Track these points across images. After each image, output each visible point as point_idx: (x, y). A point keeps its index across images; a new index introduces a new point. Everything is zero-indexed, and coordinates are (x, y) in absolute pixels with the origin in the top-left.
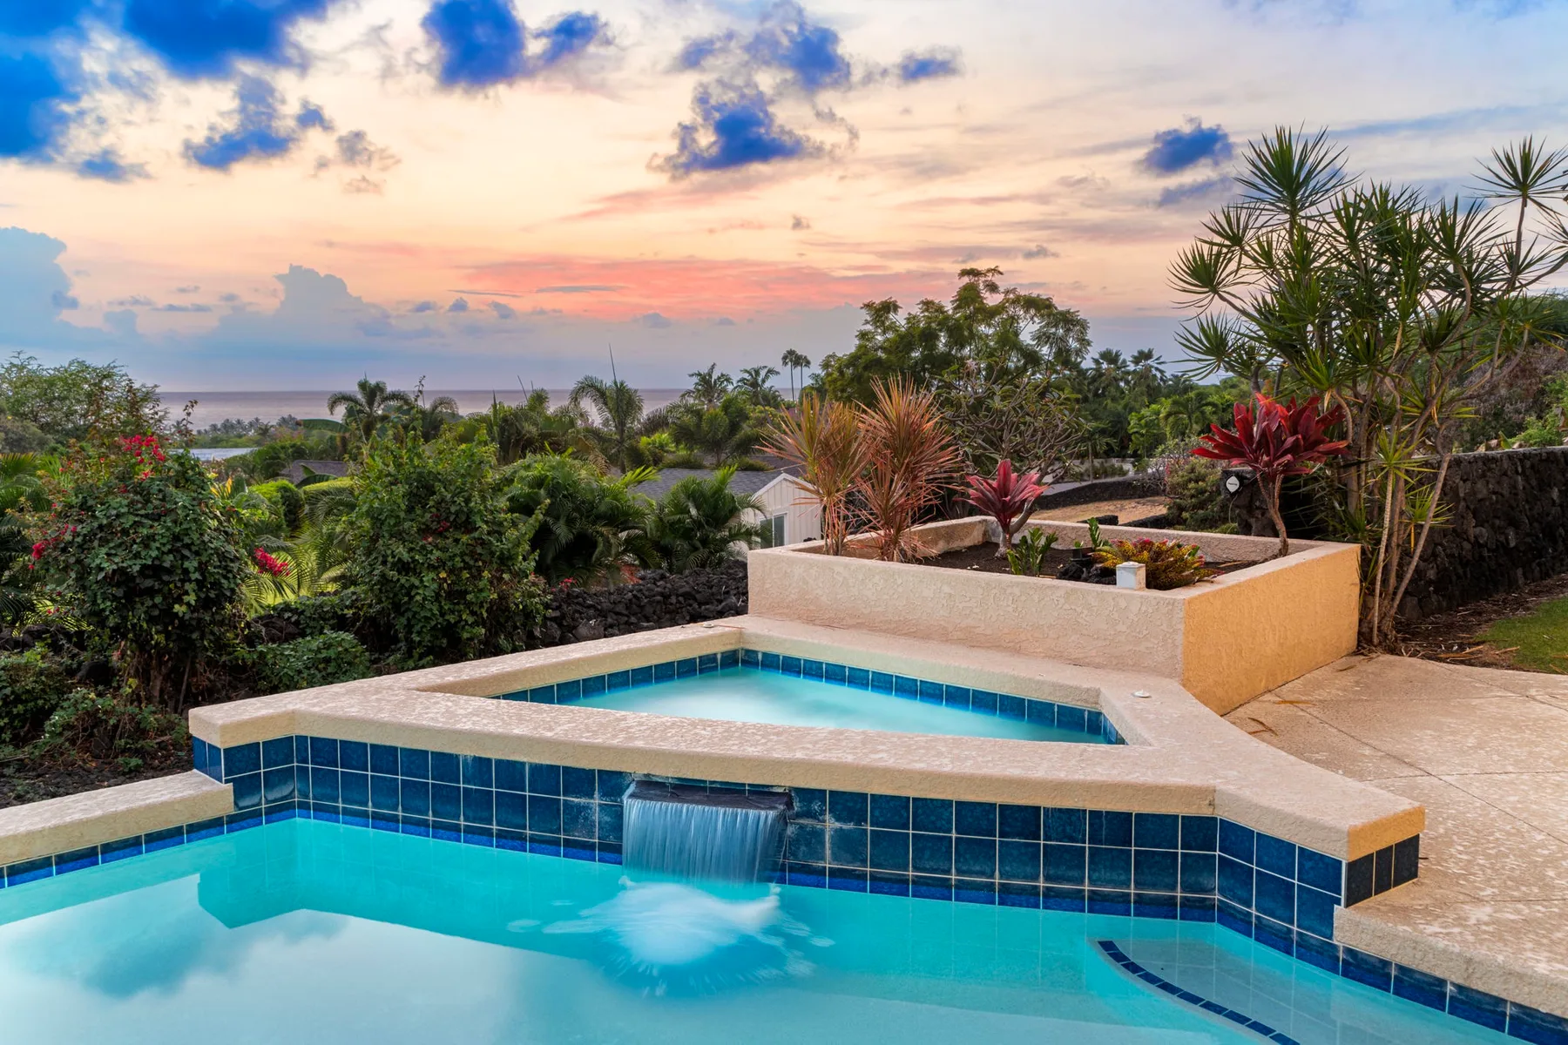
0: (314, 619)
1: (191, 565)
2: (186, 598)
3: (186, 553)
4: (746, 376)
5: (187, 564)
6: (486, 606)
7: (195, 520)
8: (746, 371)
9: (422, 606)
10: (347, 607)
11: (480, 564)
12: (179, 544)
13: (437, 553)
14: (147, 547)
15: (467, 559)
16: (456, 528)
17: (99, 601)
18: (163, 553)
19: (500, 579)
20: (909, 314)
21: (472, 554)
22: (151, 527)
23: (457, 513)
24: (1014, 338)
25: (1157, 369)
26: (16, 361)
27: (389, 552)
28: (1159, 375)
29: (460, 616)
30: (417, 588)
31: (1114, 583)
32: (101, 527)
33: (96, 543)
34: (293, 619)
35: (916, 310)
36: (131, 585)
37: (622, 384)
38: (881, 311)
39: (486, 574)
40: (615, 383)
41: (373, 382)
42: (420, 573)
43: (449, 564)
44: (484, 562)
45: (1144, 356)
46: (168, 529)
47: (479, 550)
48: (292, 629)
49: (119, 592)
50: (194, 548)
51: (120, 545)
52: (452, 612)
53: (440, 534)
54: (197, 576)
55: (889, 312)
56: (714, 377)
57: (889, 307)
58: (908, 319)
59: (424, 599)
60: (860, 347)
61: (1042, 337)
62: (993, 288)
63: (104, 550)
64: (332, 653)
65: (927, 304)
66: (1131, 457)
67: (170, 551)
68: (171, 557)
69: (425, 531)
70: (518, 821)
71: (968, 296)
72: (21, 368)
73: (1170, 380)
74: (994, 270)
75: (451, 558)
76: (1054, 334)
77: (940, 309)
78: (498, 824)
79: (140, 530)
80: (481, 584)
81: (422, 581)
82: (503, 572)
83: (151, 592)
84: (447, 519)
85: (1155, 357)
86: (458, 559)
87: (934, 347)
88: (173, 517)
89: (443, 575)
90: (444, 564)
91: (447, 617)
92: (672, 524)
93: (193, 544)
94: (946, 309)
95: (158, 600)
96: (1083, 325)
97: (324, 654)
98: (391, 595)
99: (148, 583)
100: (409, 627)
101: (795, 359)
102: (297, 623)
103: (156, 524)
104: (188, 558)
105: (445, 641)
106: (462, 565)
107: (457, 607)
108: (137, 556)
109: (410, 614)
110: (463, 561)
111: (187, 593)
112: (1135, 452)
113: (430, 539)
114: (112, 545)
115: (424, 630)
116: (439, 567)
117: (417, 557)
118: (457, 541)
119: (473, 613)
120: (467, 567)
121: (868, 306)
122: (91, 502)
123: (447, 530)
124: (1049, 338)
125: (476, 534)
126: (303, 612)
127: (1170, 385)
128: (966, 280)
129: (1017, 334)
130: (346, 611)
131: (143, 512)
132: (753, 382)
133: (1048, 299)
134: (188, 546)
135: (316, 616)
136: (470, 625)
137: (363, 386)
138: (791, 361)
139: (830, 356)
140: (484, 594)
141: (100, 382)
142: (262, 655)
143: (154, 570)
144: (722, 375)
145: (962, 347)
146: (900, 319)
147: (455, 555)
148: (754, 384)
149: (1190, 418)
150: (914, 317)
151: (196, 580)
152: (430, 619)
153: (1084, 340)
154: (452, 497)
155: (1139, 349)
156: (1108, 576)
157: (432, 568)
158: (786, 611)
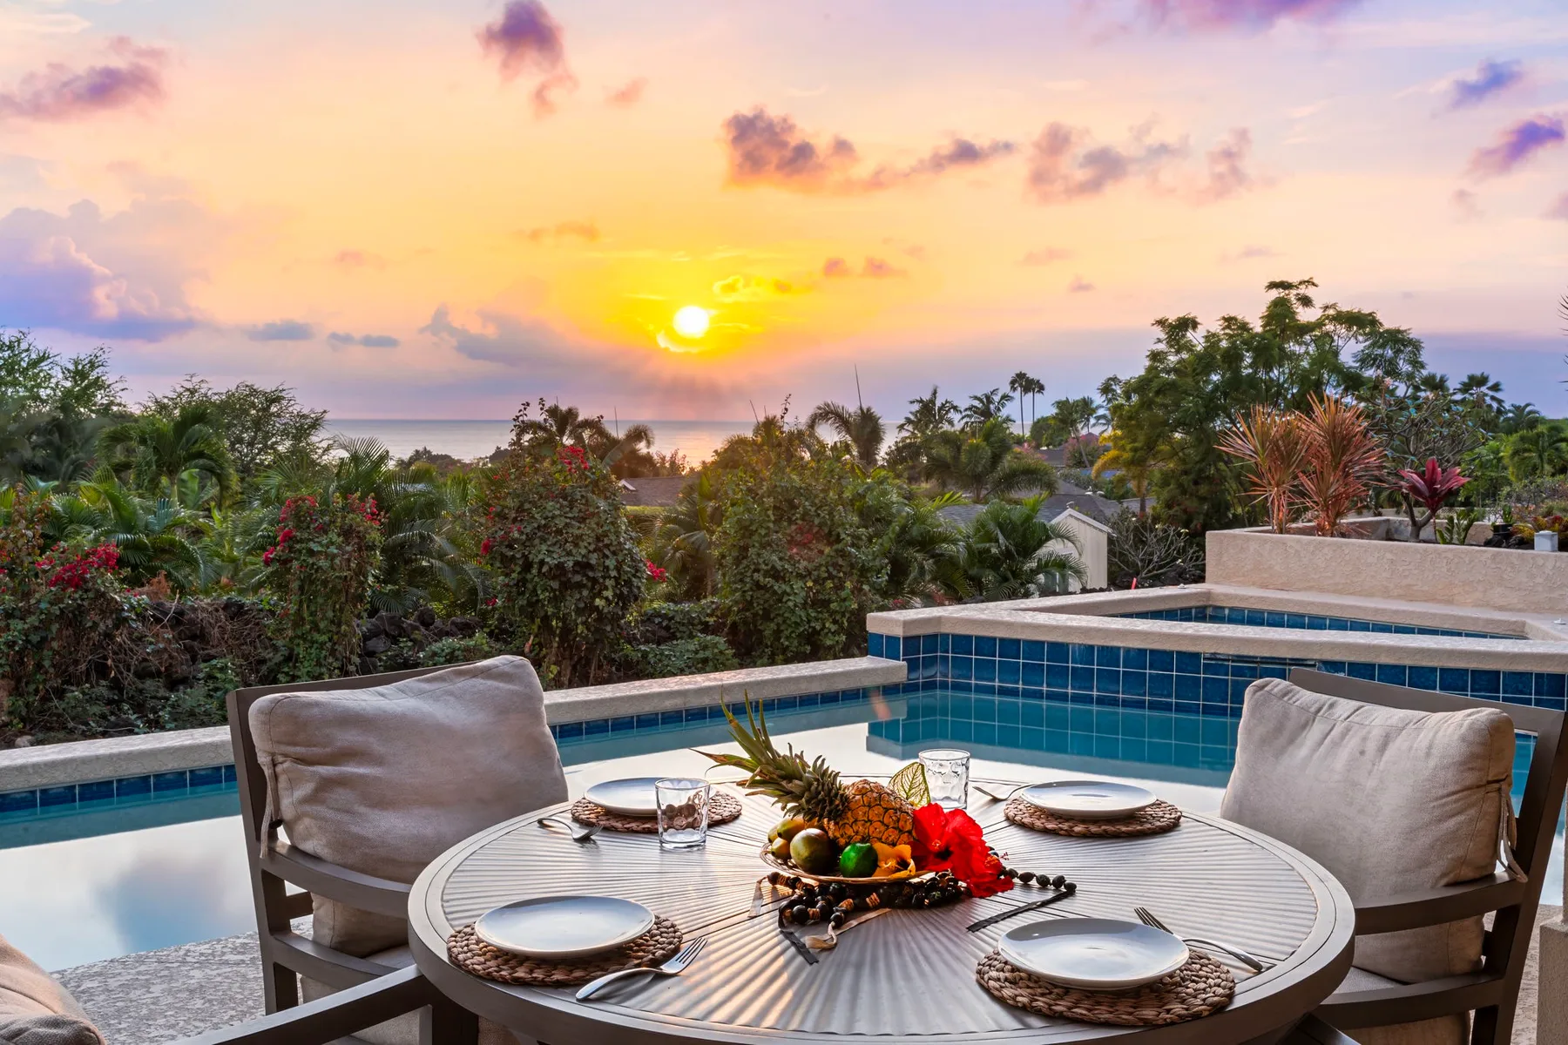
0: (683, 624)
1: (611, 563)
2: (605, 593)
3: (607, 552)
4: (976, 403)
5: (608, 562)
6: (847, 615)
7: (612, 523)
8: (976, 398)
9: (793, 612)
10: (708, 615)
11: (841, 575)
12: (601, 545)
13: (804, 563)
14: (576, 545)
15: (831, 569)
16: (818, 540)
17: (539, 592)
18: (590, 552)
19: (861, 590)
20: (1208, 332)
21: (835, 565)
22: (579, 528)
23: (820, 526)
24: (1333, 360)
25: (1493, 398)
26: (189, 385)
27: (761, 561)
28: (1495, 405)
29: (824, 625)
30: (789, 595)
31: (1533, 548)
32: (539, 527)
33: (537, 541)
34: (664, 624)
35: (1216, 327)
36: (563, 579)
37: (868, 410)
38: (1178, 329)
39: (848, 584)
40: (861, 409)
41: (564, 408)
42: (789, 581)
43: (816, 573)
44: (845, 573)
45: (1477, 381)
46: (593, 530)
47: (840, 562)
48: (663, 633)
49: (555, 585)
50: (612, 549)
51: (555, 544)
52: (817, 619)
53: (804, 545)
54: (613, 573)
55: (1187, 330)
56: (938, 404)
57: (1187, 323)
58: (1206, 337)
59: (795, 606)
60: (1150, 369)
61: (1365, 360)
62: (1306, 301)
63: (544, 547)
64: (708, 654)
65: (1229, 321)
66: (1462, 504)
67: (595, 551)
68: (595, 555)
69: (792, 542)
70: (1113, 687)
71: (1280, 314)
72: (192, 392)
73: (1510, 411)
74: (1308, 282)
75: (817, 568)
76: (1382, 356)
77: (1244, 327)
78: (1098, 691)
79: (570, 530)
80: (843, 594)
81: (792, 588)
82: (862, 583)
83: (580, 586)
84: (809, 531)
85: (1490, 384)
86: (823, 569)
87: (1237, 371)
88: (595, 519)
89: (810, 584)
90: (810, 574)
91: (813, 624)
92: (980, 552)
93: (611, 544)
94: (1251, 326)
95: (585, 593)
96: (1416, 345)
97: (701, 655)
98: (762, 602)
99: (578, 578)
100: (777, 633)
101: (1027, 384)
102: (667, 628)
103: (582, 526)
104: (607, 557)
105: (809, 648)
106: (826, 575)
107: (820, 616)
108: (569, 554)
109: (780, 620)
110: (828, 571)
111: (606, 588)
112: (1467, 498)
113: (795, 550)
114: (549, 543)
115: (793, 635)
116: (806, 576)
117: (786, 566)
118: (821, 552)
119: (835, 622)
120: (831, 577)
121: (1161, 323)
122: (527, 506)
123: (810, 542)
124: (1375, 360)
125: (839, 546)
126: (672, 618)
127: (1509, 419)
128: (1275, 294)
129: (1336, 354)
130: (707, 619)
131: (570, 515)
132: (985, 409)
133: (1370, 314)
134: (607, 546)
135: (686, 621)
136: (832, 633)
137: (553, 412)
138: (1021, 385)
139: (1110, 379)
140: (847, 603)
141: (269, 407)
142: (645, 655)
143: (582, 567)
144: (947, 402)
145: (1269, 369)
146: (1196, 338)
147: (821, 565)
148: (986, 413)
149: (1540, 457)
150: (1214, 335)
151: (615, 577)
152: (799, 624)
153: (1417, 362)
154: (816, 511)
155: (1470, 373)
156: (1527, 543)
157: (800, 576)
158: (1241, 579)
